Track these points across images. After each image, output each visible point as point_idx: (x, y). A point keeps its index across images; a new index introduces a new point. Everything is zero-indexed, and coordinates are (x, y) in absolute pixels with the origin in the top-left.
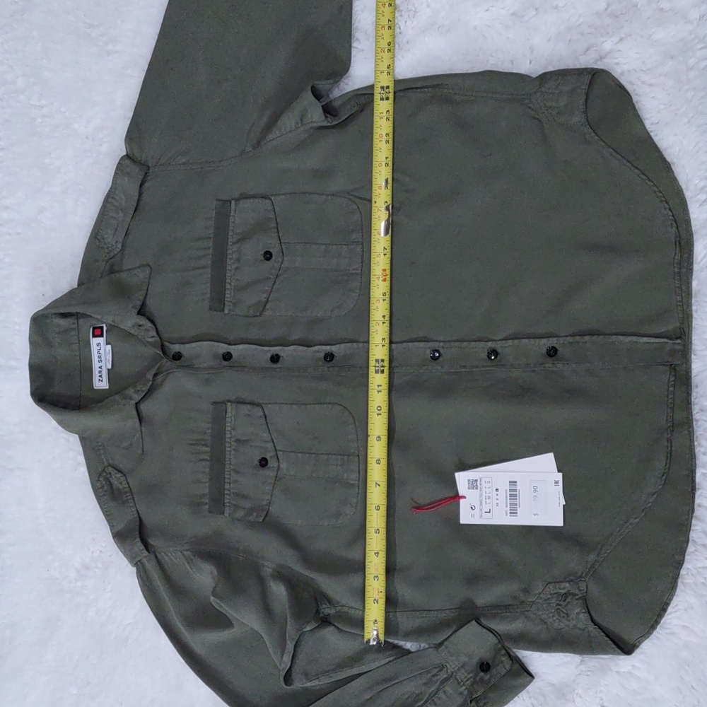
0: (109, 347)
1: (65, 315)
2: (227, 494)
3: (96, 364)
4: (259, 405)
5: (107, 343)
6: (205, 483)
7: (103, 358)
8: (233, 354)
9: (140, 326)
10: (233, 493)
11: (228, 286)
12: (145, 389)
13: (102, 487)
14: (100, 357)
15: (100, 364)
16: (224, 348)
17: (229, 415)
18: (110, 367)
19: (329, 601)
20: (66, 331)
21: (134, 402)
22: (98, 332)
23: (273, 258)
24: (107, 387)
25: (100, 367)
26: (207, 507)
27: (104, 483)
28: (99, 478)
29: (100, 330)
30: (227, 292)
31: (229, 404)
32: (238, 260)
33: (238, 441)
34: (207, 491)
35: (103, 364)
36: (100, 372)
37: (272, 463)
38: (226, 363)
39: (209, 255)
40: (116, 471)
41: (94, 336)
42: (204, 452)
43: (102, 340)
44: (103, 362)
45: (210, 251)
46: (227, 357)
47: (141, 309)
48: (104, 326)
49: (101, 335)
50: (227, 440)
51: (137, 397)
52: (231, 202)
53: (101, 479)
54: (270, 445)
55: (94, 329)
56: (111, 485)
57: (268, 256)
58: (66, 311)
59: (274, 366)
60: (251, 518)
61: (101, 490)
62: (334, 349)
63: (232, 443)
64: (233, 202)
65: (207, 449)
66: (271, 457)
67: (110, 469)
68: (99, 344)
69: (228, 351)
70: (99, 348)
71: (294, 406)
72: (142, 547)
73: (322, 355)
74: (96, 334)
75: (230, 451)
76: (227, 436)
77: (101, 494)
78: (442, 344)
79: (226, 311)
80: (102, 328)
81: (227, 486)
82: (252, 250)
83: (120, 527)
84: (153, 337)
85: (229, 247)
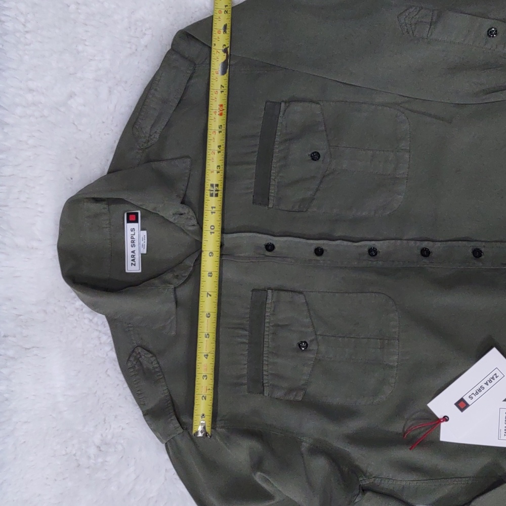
0: (145, 233)
1: (97, 200)
2: (266, 375)
3: (129, 249)
4: (301, 293)
5: (142, 229)
6: (245, 364)
7: (136, 243)
8: (276, 246)
9: (182, 214)
10: (271, 374)
11: (273, 183)
12: (187, 274)
13: (134, 367)
14: (133, 242)
15: (133, 249)
16: (266, 239)
17: (269, 301)
18: (145, 252)
19: (364, 473)
20: (96, 216)
21: (172, 286)
22: (132, 218)
23: (321, 159)
24: (140, 271)
25: (133, 252)
26: (246, 387)
27: (135, 363)
28: (129, 358)
29: (134, 216)
30: (272, 188)
31: (269, 291)
32: (285, 158)
33: (277, 326)
34: (245, 372)
35: (136, 249)
36: (133, 256)
37: (313, 347)
38: (268, 253)
39: (255, 152)
40: (146, 352)
41: (129, 221)
42: (242, 336)
43: (136, 226)
44: (137, 247)
45: (256, 149)
46: (270, 247)
47: (184, 198)
48: (139, 212)
49: (136, 221)
50: (267, 325)
51: (177, 282)
52: (281, 104)
53: (132, 359)
54: (310, 329)
55: (128, 214)
56: (141, 364)
57: (315, 156)
58: (99, 197)
59: (318, 258)
60: (291, 397)
61: (132, 370)
62: (377, 245)
63: (272, 328)
64: (283, 104)
65: (247, 333)
66: (311, 341)
67: (140, 350)
68: (133, 230)
69: (272, 242)
70: (133, 233)
71: (337, 295)
72: (178, 425)
73: (366, 250)
74: (130, 220)
75: (268, 335)
76: (267, 321)
77: (133, 374)
78: (484, 244)
79: (270, 206)
80: (137, 213)
81: (265, 368)
82: (299, 150)
83: (150, 405)
84: (194, 225)
85: (276, 146)
